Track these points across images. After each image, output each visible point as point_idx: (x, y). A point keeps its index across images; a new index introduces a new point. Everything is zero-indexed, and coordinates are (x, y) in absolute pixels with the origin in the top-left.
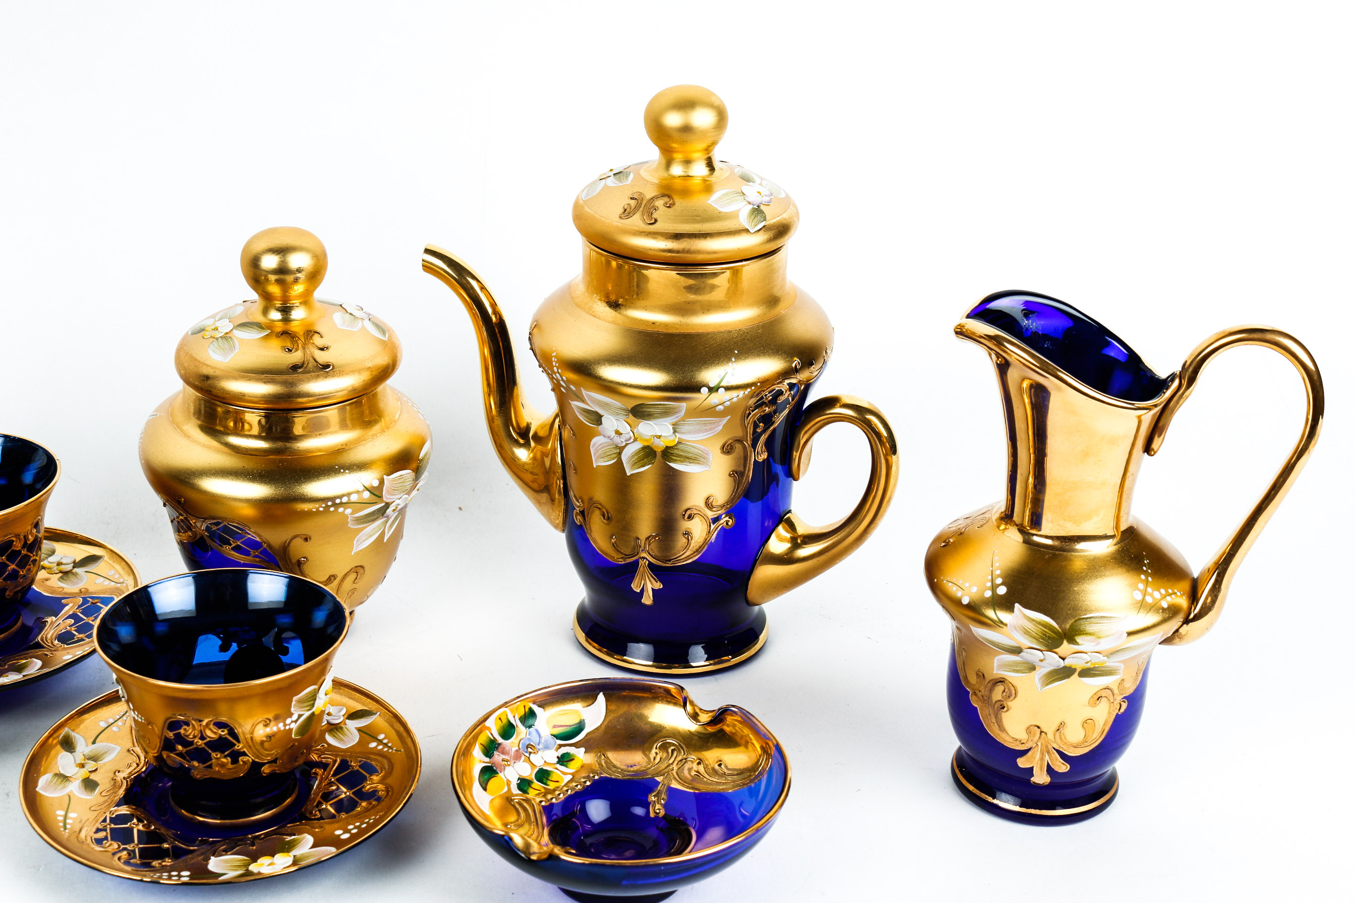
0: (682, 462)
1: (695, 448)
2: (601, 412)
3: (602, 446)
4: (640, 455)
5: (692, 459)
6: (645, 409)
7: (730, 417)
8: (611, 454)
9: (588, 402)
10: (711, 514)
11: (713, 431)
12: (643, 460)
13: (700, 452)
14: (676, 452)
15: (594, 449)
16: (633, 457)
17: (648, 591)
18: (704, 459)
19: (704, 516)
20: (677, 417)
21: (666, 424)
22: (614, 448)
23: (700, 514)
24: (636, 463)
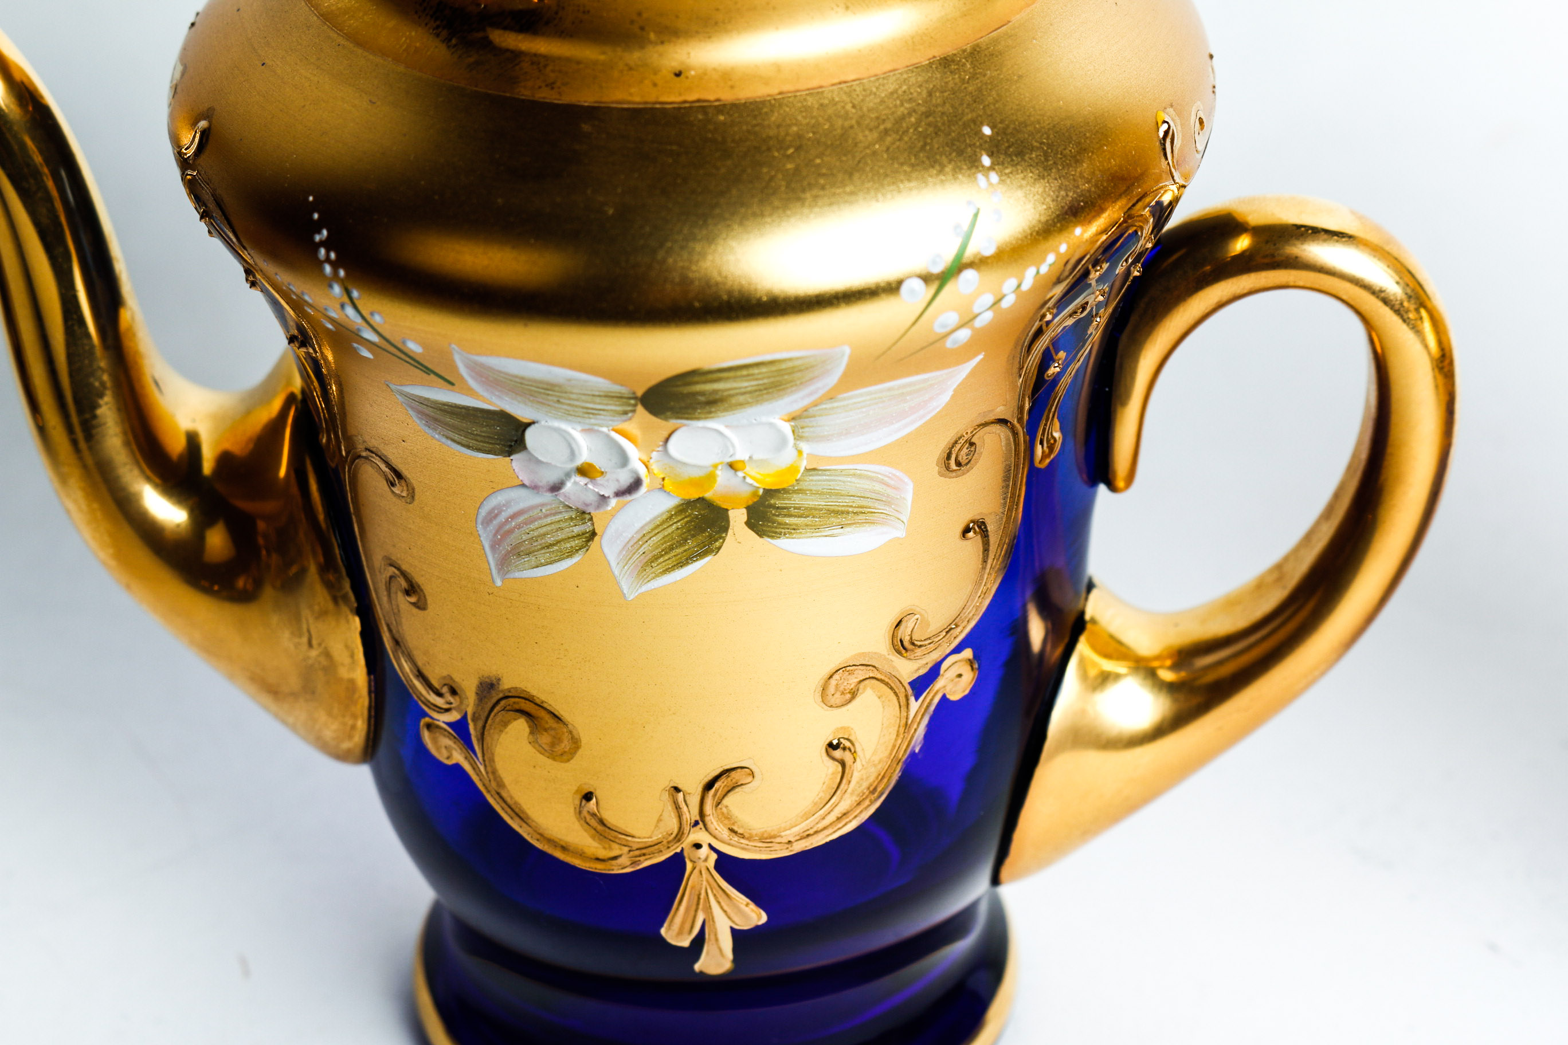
0: (817, 528)
1: (860, 476)
2: (521, 411)
3: (526, 516)
4: (670, 530)
5: (848, 513)
6: (699, 388)
7: (981, 357)
8: (563, 540)
9: (472, 383)
10: (909, 669)
11: (921, 412)
12: (680, 544)
13: (878, 487)
14: (796, 500)
15: (492, 527)
16: (645, 538)
17: (717, 940)
18: (888, 503)
19: (888, 682)
20: (811, 394)
21: (772, 420)
22: (571, 519)
23: (879, 676)
24: (656, 558)
